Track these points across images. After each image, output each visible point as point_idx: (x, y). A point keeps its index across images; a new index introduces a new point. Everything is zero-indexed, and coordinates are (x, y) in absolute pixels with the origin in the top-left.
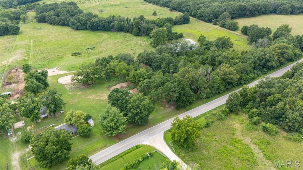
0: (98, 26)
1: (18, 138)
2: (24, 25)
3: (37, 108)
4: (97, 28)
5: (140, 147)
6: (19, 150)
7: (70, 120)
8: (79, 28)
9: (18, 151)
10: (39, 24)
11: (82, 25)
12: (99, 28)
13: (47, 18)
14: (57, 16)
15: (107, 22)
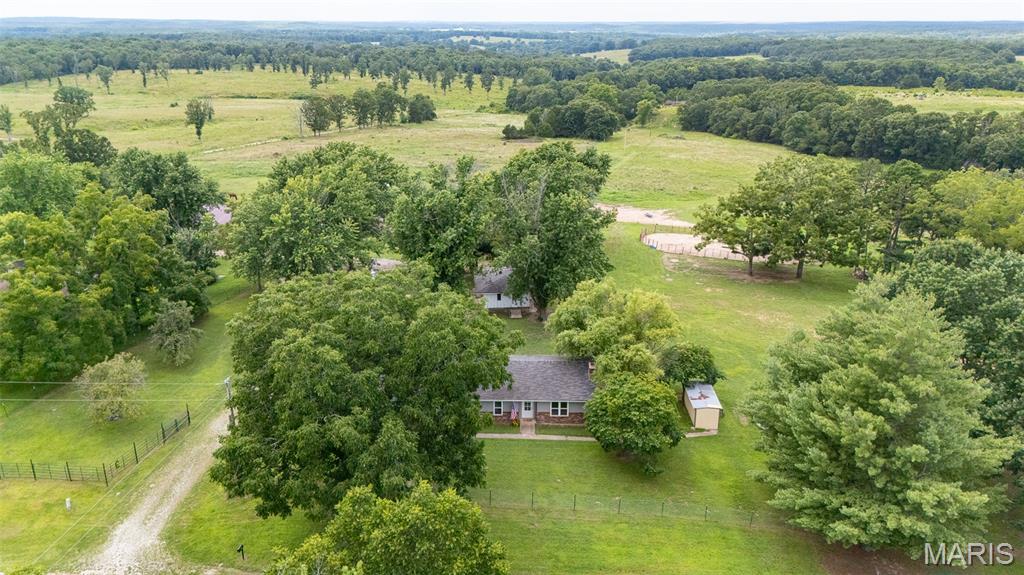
0: (902, 141)
4: (898, 153)
7: (580, 325)
8: (816, 148)
11: (834, 138)
12: (904, 151)
13: (714, 114)
14: (753, 109)
15: (953, 131)
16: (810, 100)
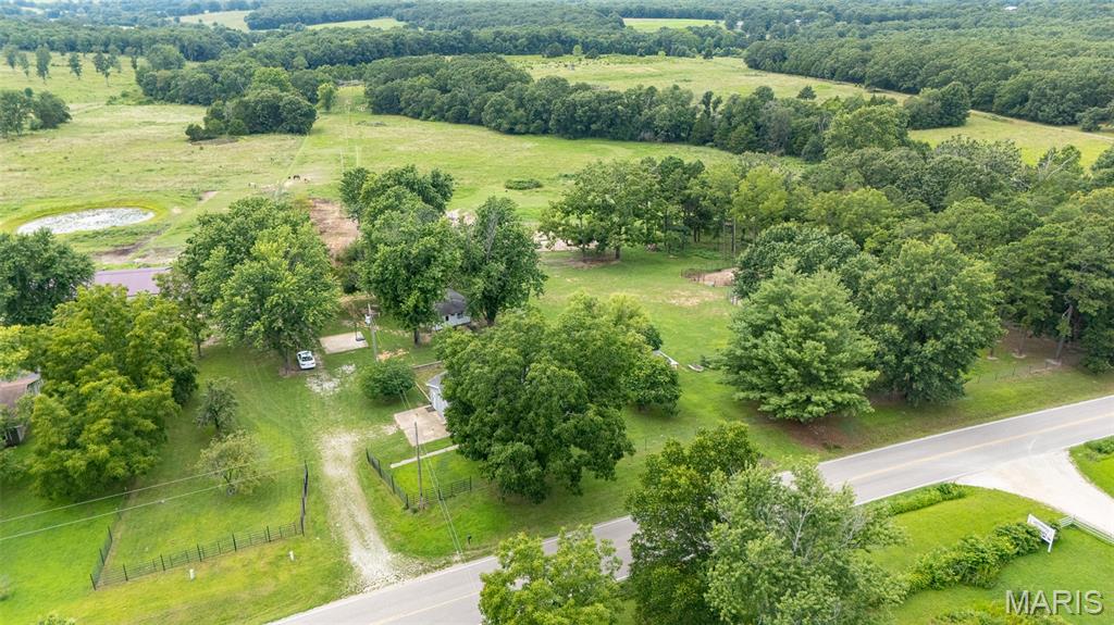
0: (590, 118)
1: (342, 384)
2: (324, 117)
3: (440, 260)
4: (588, 128)
5: (961, 496)
6: (349, 425)
8: (517, 128)
9: (349, 431)
10: (376, 117)
11: (531, 117)
12: (593, 127)
13: (405, 96)
14: (444, 90)
15: (627, 106)
16: (495, 79)
